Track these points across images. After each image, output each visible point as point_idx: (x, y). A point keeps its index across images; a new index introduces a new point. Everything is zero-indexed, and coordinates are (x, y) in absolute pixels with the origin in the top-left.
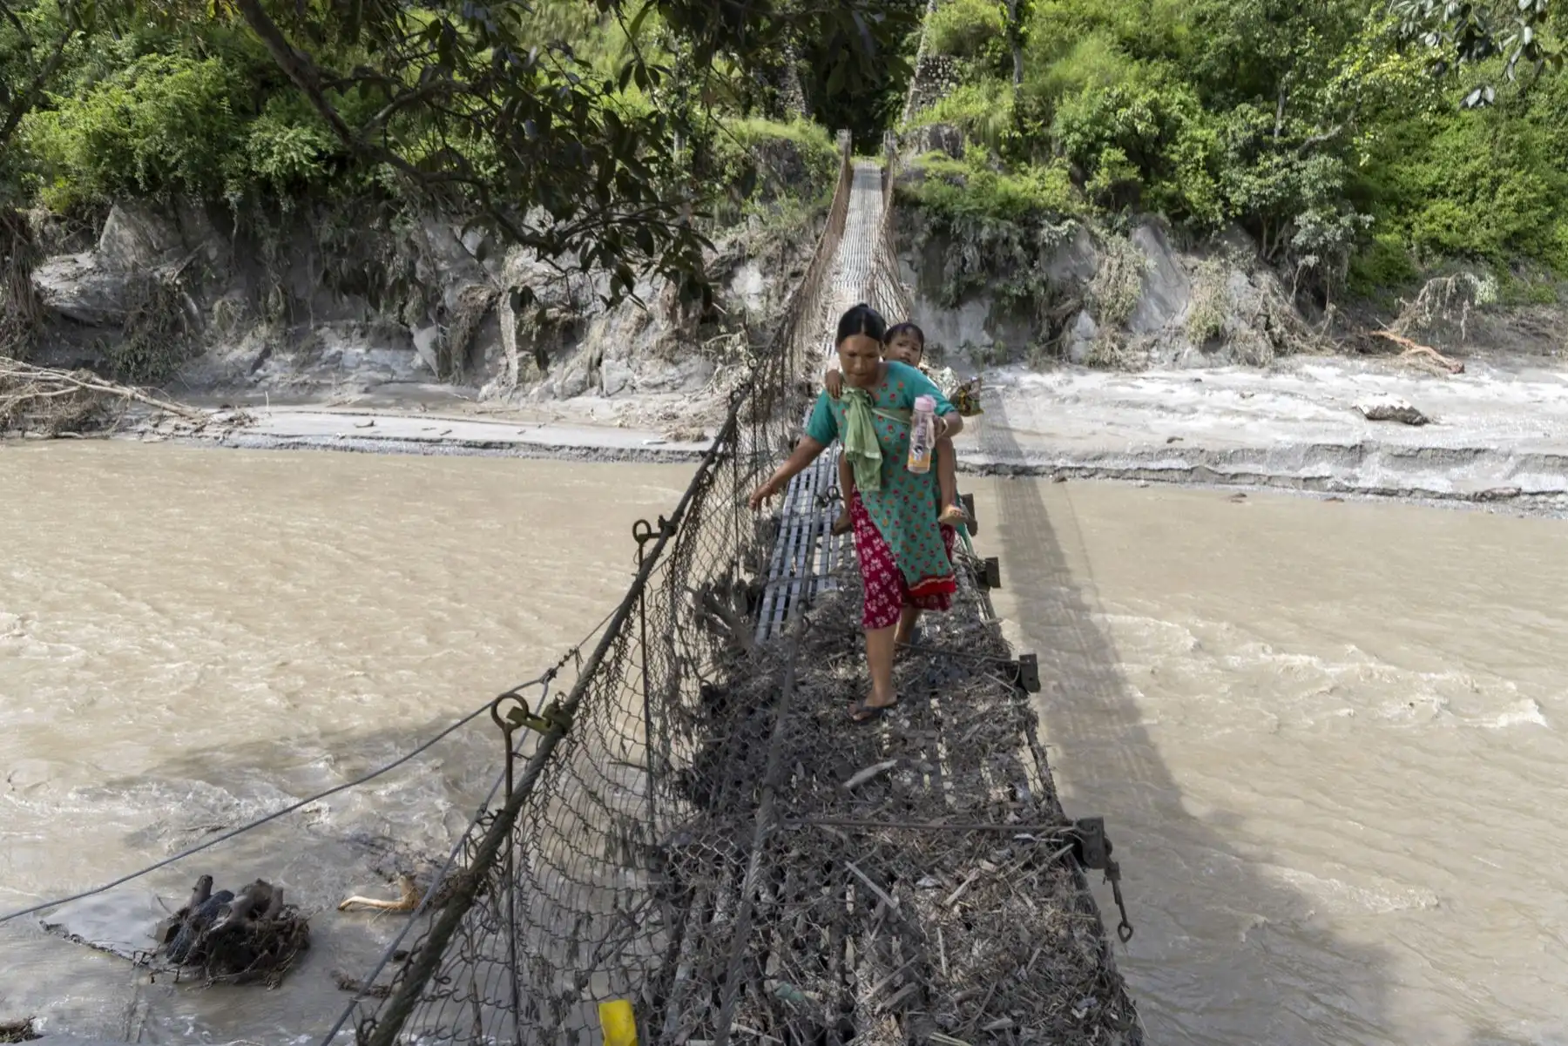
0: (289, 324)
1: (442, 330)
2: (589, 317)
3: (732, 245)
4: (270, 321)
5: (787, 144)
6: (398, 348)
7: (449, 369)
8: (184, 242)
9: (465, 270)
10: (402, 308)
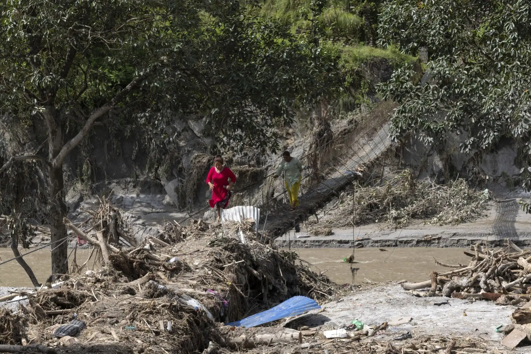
0: (93, 182)
1: (181, 181)
2: (267, 169)
3: (350, 122)
4: (83, 181)
5: (384, 60)
6: (155, 193)
7: (185, 204)
8: (37, 138)
9: (194, 145)
10: (156, 169)
